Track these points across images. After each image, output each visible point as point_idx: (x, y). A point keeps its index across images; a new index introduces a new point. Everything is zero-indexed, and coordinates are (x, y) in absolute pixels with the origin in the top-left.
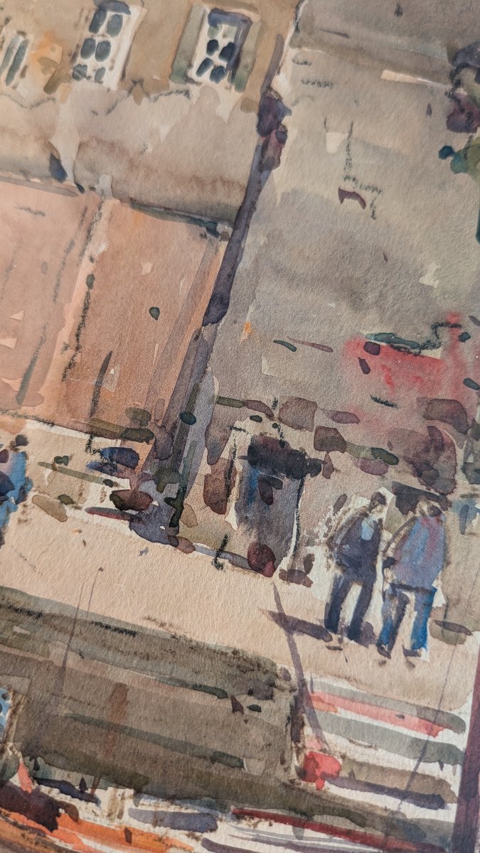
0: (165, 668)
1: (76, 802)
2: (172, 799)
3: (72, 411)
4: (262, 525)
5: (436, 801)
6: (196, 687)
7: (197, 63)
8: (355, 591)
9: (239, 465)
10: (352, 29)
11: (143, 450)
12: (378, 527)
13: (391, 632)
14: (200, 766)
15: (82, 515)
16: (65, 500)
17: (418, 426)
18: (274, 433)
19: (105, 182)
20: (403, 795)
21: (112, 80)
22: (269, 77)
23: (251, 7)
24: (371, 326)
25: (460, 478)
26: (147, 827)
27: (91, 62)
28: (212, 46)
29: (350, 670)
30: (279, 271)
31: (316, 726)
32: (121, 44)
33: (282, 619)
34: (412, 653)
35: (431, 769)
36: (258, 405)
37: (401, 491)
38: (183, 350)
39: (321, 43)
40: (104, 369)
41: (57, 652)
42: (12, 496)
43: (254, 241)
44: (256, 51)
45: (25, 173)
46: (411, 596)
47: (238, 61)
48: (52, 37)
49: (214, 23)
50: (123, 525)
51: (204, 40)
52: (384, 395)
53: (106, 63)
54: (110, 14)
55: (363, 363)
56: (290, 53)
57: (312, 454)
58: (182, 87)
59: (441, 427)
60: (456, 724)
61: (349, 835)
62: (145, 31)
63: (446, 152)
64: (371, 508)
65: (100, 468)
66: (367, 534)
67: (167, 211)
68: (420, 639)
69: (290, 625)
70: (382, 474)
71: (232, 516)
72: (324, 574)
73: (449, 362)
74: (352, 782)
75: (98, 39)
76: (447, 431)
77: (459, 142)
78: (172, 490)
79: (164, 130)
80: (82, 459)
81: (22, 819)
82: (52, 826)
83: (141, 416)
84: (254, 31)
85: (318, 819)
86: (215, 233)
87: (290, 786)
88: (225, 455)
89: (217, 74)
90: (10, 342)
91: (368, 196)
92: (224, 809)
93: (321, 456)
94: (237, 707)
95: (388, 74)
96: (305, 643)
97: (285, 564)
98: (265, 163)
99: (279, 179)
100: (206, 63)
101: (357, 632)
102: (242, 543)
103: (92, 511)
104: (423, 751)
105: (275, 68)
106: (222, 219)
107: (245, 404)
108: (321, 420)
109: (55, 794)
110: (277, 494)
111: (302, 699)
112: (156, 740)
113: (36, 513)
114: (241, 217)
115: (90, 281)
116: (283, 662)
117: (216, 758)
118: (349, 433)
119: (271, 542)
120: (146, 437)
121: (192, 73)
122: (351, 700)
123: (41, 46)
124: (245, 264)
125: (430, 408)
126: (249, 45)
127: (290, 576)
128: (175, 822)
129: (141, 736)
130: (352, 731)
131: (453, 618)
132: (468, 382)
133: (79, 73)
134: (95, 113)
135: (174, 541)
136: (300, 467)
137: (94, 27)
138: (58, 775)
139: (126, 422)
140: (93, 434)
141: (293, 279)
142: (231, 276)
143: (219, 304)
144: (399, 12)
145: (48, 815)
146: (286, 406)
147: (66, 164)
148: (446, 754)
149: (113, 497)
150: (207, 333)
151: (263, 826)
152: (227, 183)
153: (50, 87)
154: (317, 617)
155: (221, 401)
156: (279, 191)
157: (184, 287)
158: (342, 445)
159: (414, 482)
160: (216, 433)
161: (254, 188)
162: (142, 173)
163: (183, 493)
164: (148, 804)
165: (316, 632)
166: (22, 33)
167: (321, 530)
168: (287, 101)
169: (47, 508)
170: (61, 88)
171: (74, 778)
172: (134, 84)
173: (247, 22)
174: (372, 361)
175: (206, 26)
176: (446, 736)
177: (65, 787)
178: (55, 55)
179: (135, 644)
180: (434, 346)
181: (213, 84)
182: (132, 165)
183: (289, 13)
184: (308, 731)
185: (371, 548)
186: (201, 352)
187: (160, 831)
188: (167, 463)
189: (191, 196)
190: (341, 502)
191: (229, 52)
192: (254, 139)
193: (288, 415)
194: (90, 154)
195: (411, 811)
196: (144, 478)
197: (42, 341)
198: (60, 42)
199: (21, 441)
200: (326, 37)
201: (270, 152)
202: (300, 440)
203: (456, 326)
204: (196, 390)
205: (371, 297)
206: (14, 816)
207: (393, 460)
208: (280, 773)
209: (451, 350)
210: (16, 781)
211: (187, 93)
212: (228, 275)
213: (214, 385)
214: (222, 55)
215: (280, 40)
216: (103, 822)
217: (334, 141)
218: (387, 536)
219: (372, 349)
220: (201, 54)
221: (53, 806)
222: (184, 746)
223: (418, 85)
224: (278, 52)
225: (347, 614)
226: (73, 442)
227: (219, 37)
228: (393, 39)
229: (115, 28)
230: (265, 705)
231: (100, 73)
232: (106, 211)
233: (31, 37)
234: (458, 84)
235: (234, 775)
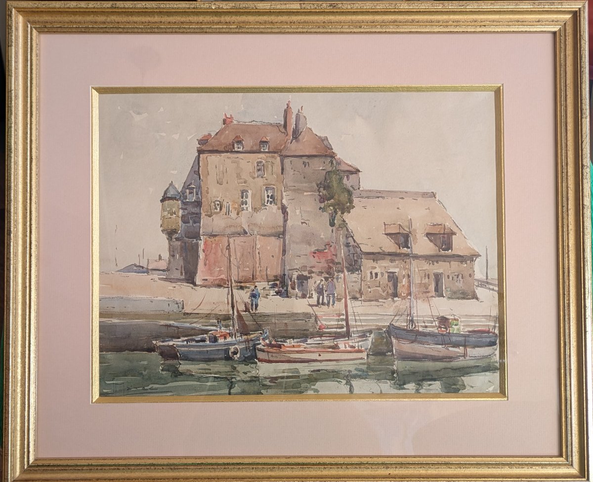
0: (292, 318)
1: (284, 343)
2: (299, 338)
3: (263, 279)
4: (302, 290)
5: (343, 328)
6: (298, 320)
7: (266, 201)
8: (321, 297)
9: (296, 281)
10: (295, 185)
11: (278, 282)
12: (323, 285)
13: (329, 302)
14: (302, 332)
15: (271, 297)
16: (267, 295)
17: (326, 265)
18: (300, 273)
19: (256, 233)
20: (337, 328)
21: (250, 209)
22: (281, 201)
23: (274, 185)
24: (313, 249)
25: (335, 273)
26: (296, 344)
27: (244, 206)
28: (268, 196)
29: (323, 310)
30: (294, 242)
31: (320, 321)
32: (249, 200)
33: (310, 305)
34: (333, 305)
35: (340, 323)
36: (296, 269)
37: (325, 278)
38: (280, 262)
39: (290, 190)
40: (267, 269)
41: (273, 321)
42: (257, 297)
43: (287, 237)
44: (277, 195)
45: (239, 234)
46: (331, 295)
47: (274, 198)
48: (234, 202)
49: (267, 191)
50: (278, 296)
51: (266, 195)
52: (318, 261)
53: (247, 206)
54: (245, 193)
55: (313, 256)
56: (284, 194)
57: (308, 275)
58: (265, 207)
59: (330, 264)
60: (343, 315)
61: (329, 336)
62: (253, 196)
63: (320, 208)
64: (321, 282)
65: (271, 288)
66: (321, 287)
67: (270, 235)
68: (334, 303)
69: (311, 306)
70: (321, 276)
71: (297, 290)
72: (315, 296)
73: (329, 252)
74: (328, 328)
75: (244, 200)
76: (331, 265)
77: (322, 205)
78: (285, 288)
79: (264, 218)
80: (268, 287)
81: (275, 348)
82: (281, 348)
83: (276, 276)
84: (276, 190)
85: (324, 335)
86: (280, 237)
87: (318, 331)
88: (293, 280)
89: (271, 203)
90: (248, 269)
91: (307, 222)
92: (308, 338)
93: (310, 275)
94: (306, 321)
95: (305, 194)
96: (315, 308)
97: (308, 296)
98: (285, 221)
99: (289, 223)
100: (268, 201)
101: (323, 304)
102: (300, 294)
103: (272, 295)
104: (338, 320)
105: (282, 198)
106: (280, 234)
107: (294, 269)
108: (308, 269)
109: (280, 343)
110: (304, 284)
111: (316, 317)
112: (294, 330)
113: (262, 299)
114: (284, 233)
115: (259, 253)
116: (312, 312)
117: (305, 330)
118: (314, 270)
119: (305, 293)
120: (278, 280)
121: (266, 204)
122: (325, 315)
123: (233, 205)
124: (287, 242)
125: (327, 262)
126: (275, 194)
127: (309, 297)
128: (300, 342)
129: (291, 330)
130: (325, 320)
131: (339, 297)
132: (333, 255)
133: (243, 209)
134: (249, 218)
135: (288, 297)
136: (307, 278)
137: (242, 198)
138: (279, 340)
139: (274, 278)
140: (268, 282)
141: (297, 243)
142: (285, 245)
143: (284, 251)
144: (304, 178)
145: (280, 347)
146: (301, 268)
147: (247, 231)
148: (342, 320)
149: (275, 292)
150: (283, 258)
151: (315, 339)
152: (279, 226)
153: (238, 214)
154: (316, 303)
155: (290, 270)
156: (290, 225)
157: (277, 250)
158: (313, 272)
159: (328, 276)
160: (290, 276)
161: (285, 226)
162: (262, 228)
163: (287, 288)
164: (295, 340)
165: (316, 306)
166: (228, 203)
167: (313, 288)
168: (286, 206)
169: (264, 297)
170: (240, 213)
171: (282, 340)
172: (255, 209)
173: (274, 188)
174: (315, 255)
175: (266, 192)
176: (342, 317)
177: (281, 342)
178: (236, 206)
179: (286, 316)
180: (326, 249)
181: (270, 205)
182: (260, 227)
183: (282, 184)
184: (318, 322)
185: (322, 289)
186: (283, 261)
187: (298, 344)
188: (283, 284)
189: (273, 231)
190: (315, 282)
191: (272, 197)
192: (282, 215)
193: (303, 269)
194: (251, 227)
195: (338, 330)
196: (280, 287)
197: (254, 267)
198: (236, 203)
199: (256, 287)
200: (291, 188)
201: (286, 218)
202: (305, 273)
203: (329, 244)
204: (284, 269)
205: (312, 243)
206: (274, 348)
207: (322, 273)
208: (316, 330)
209: (329, 249)
210: (273, 343)
211: (266, 209)
212: (284, 245)
213: (287, 267)
214: (271, 198)
215: (281, 191)
216: (289, 345)
217: (298, 212)
218: (324, 286)
219: (315, 253)
220: (266, 199)
221: (280, 345)
222: (298, 330)
223: (312, 194)
224: (282, 194)
225: (321, 301)
226: (265, 284)
227: (269, 194)
228: (305, 185)
229: (247, 197)
230: (310, 320)
231: (247, 208)
232: (258, 238)
233: (230, 203)
234: (320, 192)
235: (308, 332)
